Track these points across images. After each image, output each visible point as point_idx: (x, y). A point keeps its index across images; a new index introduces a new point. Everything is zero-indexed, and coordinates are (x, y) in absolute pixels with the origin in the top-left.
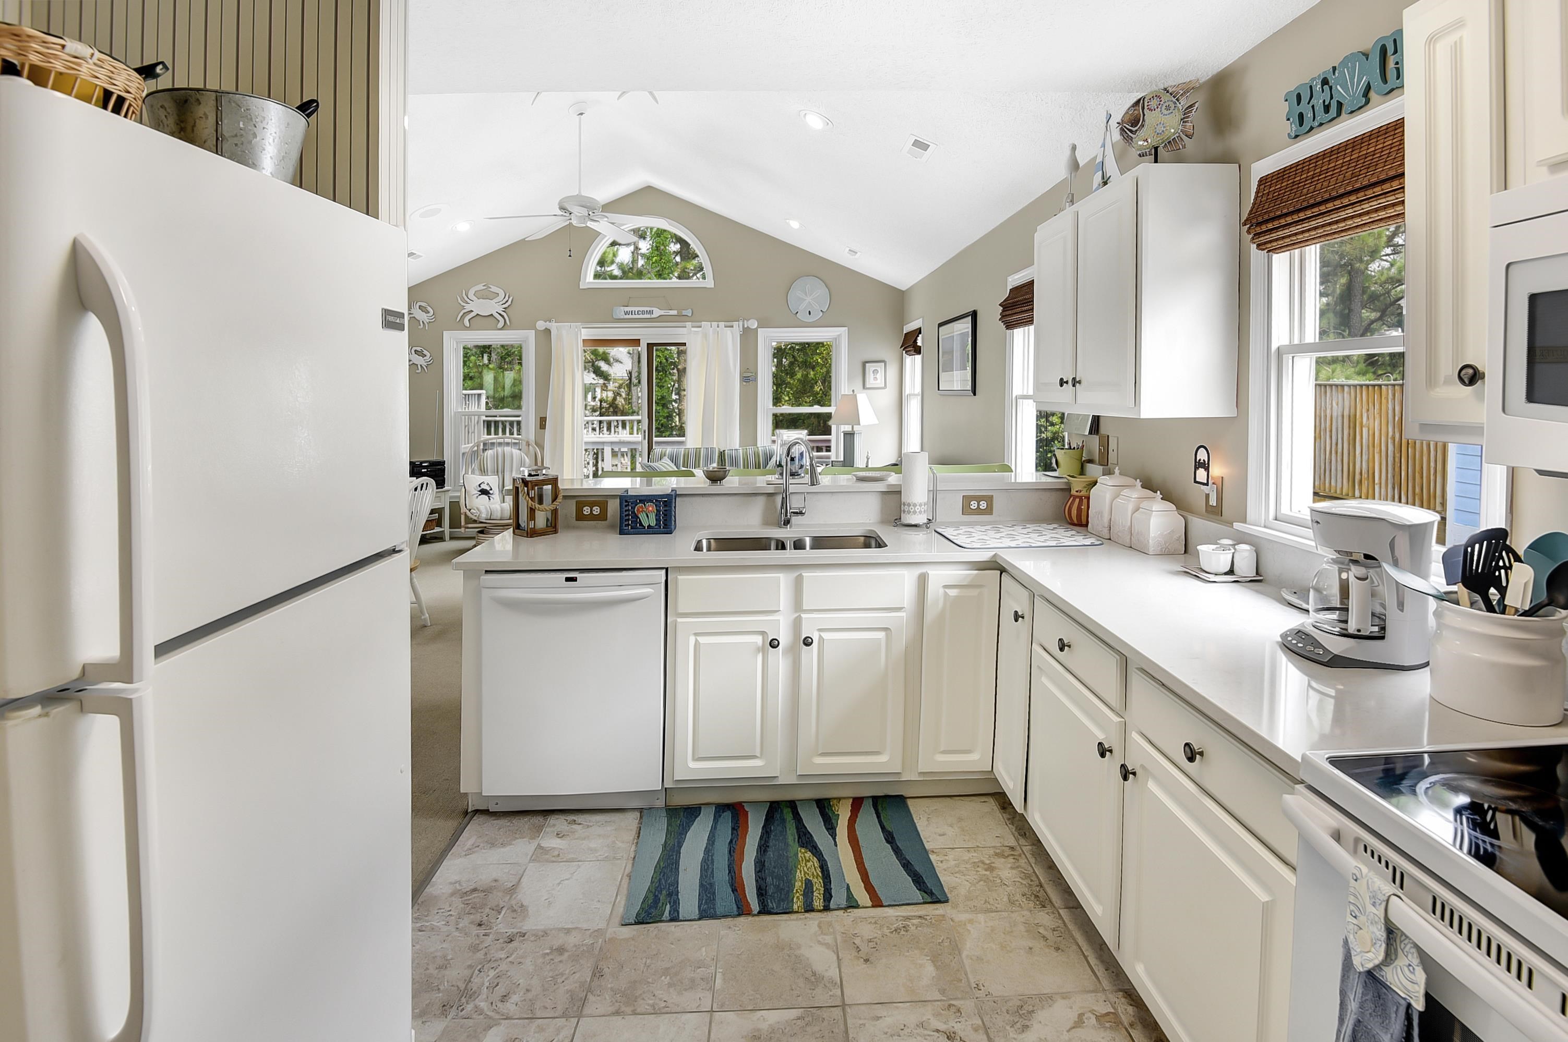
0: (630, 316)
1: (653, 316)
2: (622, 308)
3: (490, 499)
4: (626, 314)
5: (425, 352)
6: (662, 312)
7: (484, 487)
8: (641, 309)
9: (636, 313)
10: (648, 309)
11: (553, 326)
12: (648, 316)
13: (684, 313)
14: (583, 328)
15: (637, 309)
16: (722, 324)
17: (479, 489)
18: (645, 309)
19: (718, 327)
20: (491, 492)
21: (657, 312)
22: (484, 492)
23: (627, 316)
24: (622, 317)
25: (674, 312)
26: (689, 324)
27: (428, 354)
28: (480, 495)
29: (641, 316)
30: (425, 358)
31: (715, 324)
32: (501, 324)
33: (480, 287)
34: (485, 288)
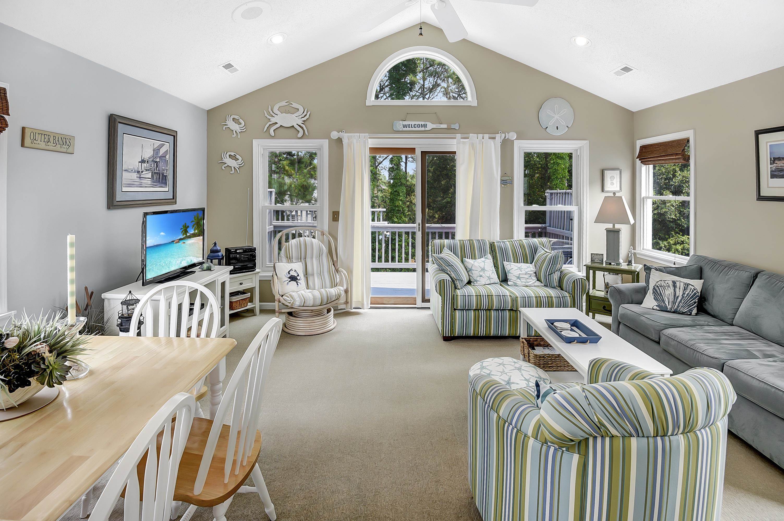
0: (408, 129)
1: (427, 129)
2: (401, 122)
3: (298, 284)
4: (404, 127)
5: (238, 157)
6: (434, 126)
7: (293, 273)
8: (417, 123)
9: (413, 126)
10: (423, 123)
11: (345, 137)
12: (423, 129)
13: (453, 126)
14: (370, 138)
15: (413, 123)
16: (487, 136)
17: (289, 276)
18: (420, 123)
19: (483, 138)
20: (298, 278)
21: (430, 126)
22: (293, 279)
23: (405, 129)
24: (401, 130)
25: (444, 126)
26: (459, 136)
27: (240, 159)
28: (290, 281)
29: (417, 129)
30: (237, 161)
31: (480, 136)
32: (300, 135)
33: (283, 103)
34: (288, 104)
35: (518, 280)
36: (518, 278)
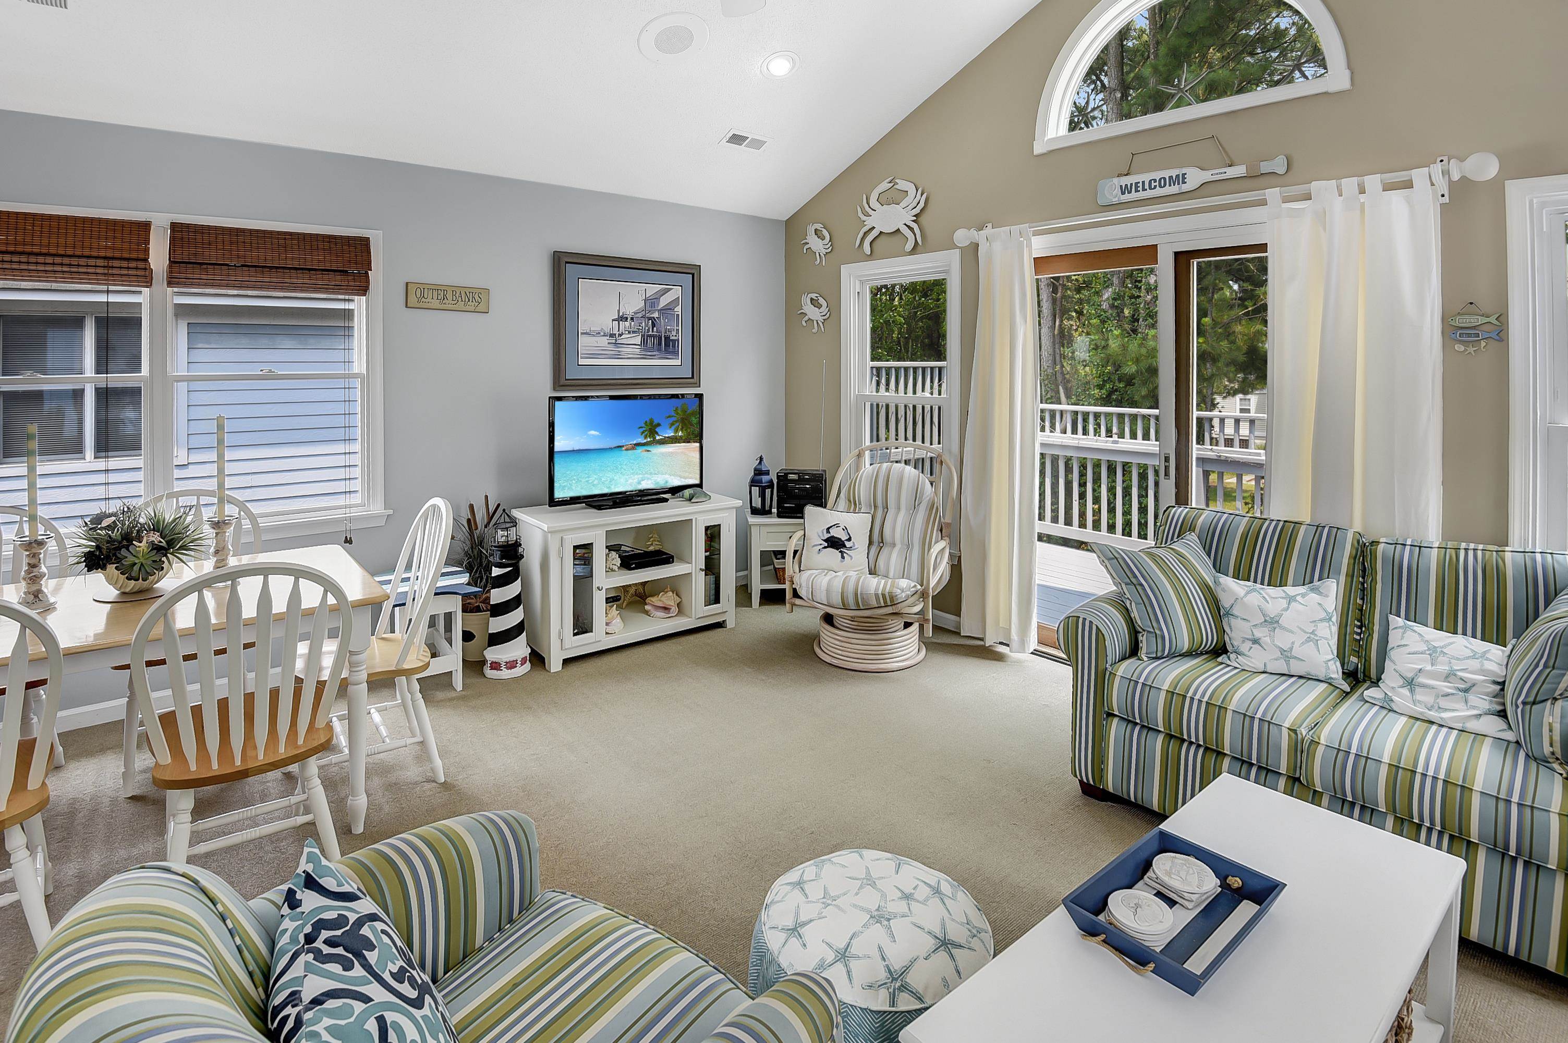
0: (1134, 196)
1: (1185, 188)
2: (1116, 180)
3: (843, 557)
4: (1123, 193)
5: (821, 300)
6: (1207, 176)
7: (837, 533)
8: (1157, 175)
9: (1147, 186)
10: (1174, 173)
12: (1174, 189)
13: (1265, 167)
14: (1036, 234)
15: (1146, 177)
16: (1373, 182)
17: (827, 536)
18: (1166, 174)
19: (1362, 191)
20: (848, 544)
21: (1195, 177)
22: (834, 543)
23: (1127, 197)
24: (1115, 201)
25: (1239, 170)
26: (1273, 194)
27: (824, 304)
28: (825, 547)
29: (1159, 192)
30: (821, 310)
31: (1350, 184)
32: (909, 246)
33: (885, 185)
34: (891, 184)
35: (1405, 692)
36: (1410, 683)
